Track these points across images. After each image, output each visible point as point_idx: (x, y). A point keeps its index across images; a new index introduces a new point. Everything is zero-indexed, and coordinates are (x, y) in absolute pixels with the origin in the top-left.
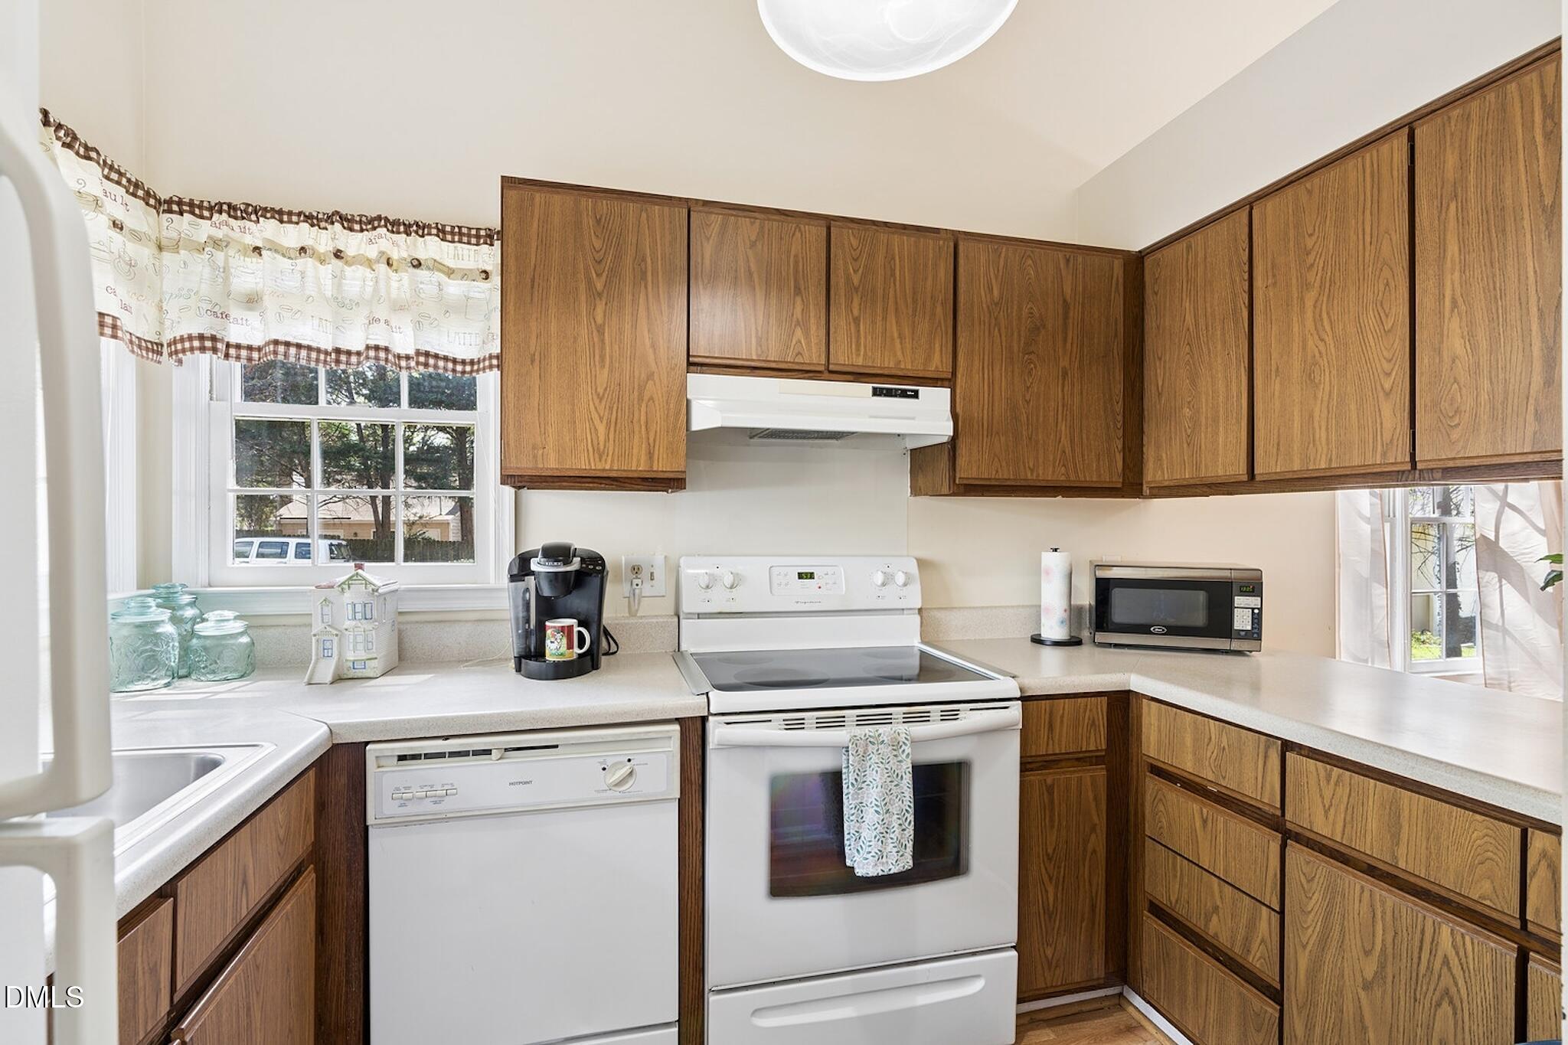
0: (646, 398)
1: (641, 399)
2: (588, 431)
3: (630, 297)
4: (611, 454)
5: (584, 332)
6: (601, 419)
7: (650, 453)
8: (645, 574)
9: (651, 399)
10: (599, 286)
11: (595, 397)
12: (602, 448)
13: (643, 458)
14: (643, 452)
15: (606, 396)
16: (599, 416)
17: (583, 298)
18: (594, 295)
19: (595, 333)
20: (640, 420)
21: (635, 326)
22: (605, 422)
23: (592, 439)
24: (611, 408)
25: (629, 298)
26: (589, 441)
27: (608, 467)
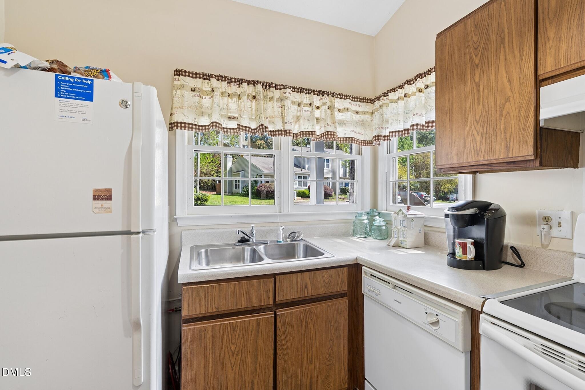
0: (504, 114)
1: (501, 115)
2: (471, 142)
3: (495, 58)
4: (483, 151)
5: (469, 90)
6: (478, 133)
7: (507, 147)
8: (554, 222)
9: (508, 113)
10: (477, 61)
11: (475, 122)
12: (478, 148)
13: (503, 150)
14: (503, 147)
15: (481, 120)
16: (477, 132)
17: (469, 72)
18: (474, 66)
19: (475, 88)
20: (500, 129)
21: (497, 73)
22: (480, 134)
23: (473, 145)
24: (483, 126)
25: (493, 59)
26: (472, 146)
27: (482, 159)
